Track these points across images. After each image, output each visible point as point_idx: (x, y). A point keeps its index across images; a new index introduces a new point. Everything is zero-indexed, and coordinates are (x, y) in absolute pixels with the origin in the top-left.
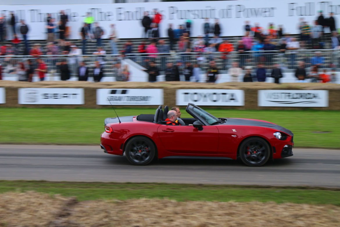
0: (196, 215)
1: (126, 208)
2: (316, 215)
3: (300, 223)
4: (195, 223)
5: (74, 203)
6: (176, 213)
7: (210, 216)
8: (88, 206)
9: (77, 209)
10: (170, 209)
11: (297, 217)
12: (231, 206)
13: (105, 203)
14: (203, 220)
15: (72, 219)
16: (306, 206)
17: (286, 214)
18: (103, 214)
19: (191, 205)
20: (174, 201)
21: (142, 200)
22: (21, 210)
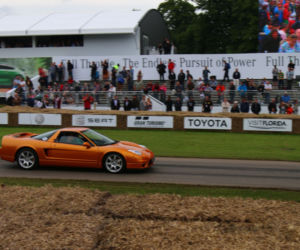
0: (195, 206)
1: (145, 200)
2: (281, 208)
3: (270, 213)
4: (194, 212)
5: (108, 195)
6: (181, 205)
7: (205, 207)
8: (118, 198)
9: (110, 200)
10: (176, 202)
11: (267, 209)
12: (220, 201)
13: (130, 196)
14: (200, 210)
15: (107, 207)
16: (274, 202)
17: (260, 207)
18: (129, 204)
19: (191, 199)
20: (179, 196)
21: (157, 194)
22: (72, 199)
